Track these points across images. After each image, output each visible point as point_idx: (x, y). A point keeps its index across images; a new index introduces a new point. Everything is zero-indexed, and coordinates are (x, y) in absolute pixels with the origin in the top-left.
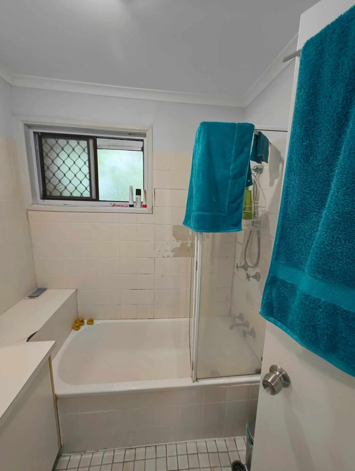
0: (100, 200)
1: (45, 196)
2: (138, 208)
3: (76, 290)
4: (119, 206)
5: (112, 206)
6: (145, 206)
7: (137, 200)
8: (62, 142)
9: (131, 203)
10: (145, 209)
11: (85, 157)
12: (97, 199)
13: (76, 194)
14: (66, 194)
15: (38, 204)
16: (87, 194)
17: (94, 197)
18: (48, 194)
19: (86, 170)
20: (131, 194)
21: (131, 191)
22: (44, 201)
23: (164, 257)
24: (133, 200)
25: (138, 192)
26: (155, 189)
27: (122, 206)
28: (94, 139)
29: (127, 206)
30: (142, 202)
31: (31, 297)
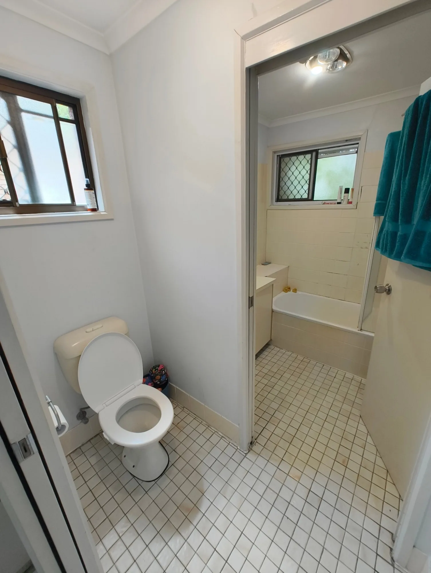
0: (314, 200)
1: (278, 200)
2: (344, 205)
3: (289, 267)
4: (328, 204)
5: (323, 204)
6: (351, 203)
7: (344, 198)
8: (294, 158)
9: (339, 201)
10: (350, 205)
11: (308, 167)
12: (312, 199)
13: (298, 197)
14: (291, 197)
15: (273, 205)
16: (305, 196)
17: (310, 198)
18: (280, 198)
19: (307, 177)
20: (340, 193)
21: (340, 190)
22: (277, 203)
23: (362, 248)
24: (341, 198)
25: (347, 191)
26: (362, 187)
27: (331, 204)
28: (317, 151)
29: (335, 204)
30: (349, 200)
31: (263, 264)
